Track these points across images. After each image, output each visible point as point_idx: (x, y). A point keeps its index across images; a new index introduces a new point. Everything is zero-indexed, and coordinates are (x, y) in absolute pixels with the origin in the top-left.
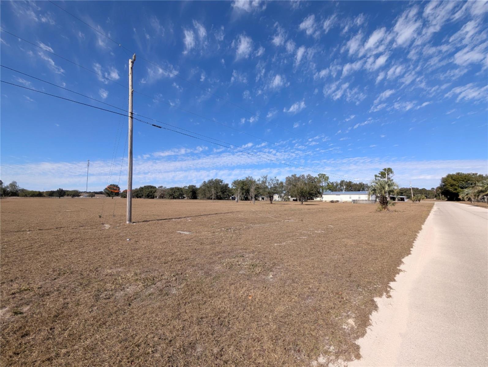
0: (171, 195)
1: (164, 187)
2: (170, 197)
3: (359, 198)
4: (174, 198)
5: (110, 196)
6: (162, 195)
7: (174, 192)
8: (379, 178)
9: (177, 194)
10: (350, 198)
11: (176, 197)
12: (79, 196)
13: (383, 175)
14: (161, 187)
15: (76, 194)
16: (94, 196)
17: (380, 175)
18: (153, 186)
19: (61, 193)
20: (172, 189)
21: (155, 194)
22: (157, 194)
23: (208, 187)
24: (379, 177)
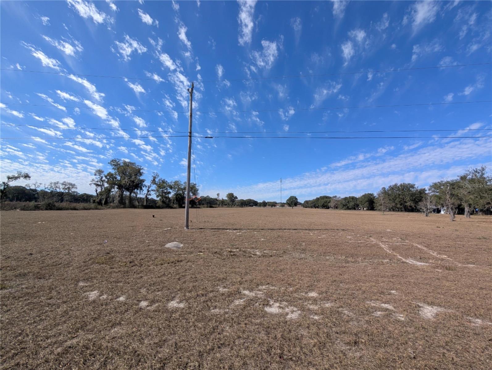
0: (344, 205)
1: (338, 197)
2: (343, 207)
4: (348, 208)
5: (290, 206)
6: (337, 206)
7: (348, 202)
9: (351, 204)
11: (350, 207)
12: (275, 206)
14: (335, 197)
15: (273, 204)
16: (284, 206)
18: (328, 197)
19: (264, 203)
20: (346, 199)
21: (329, 204)
22: (331, 204)
23: (389, 195)
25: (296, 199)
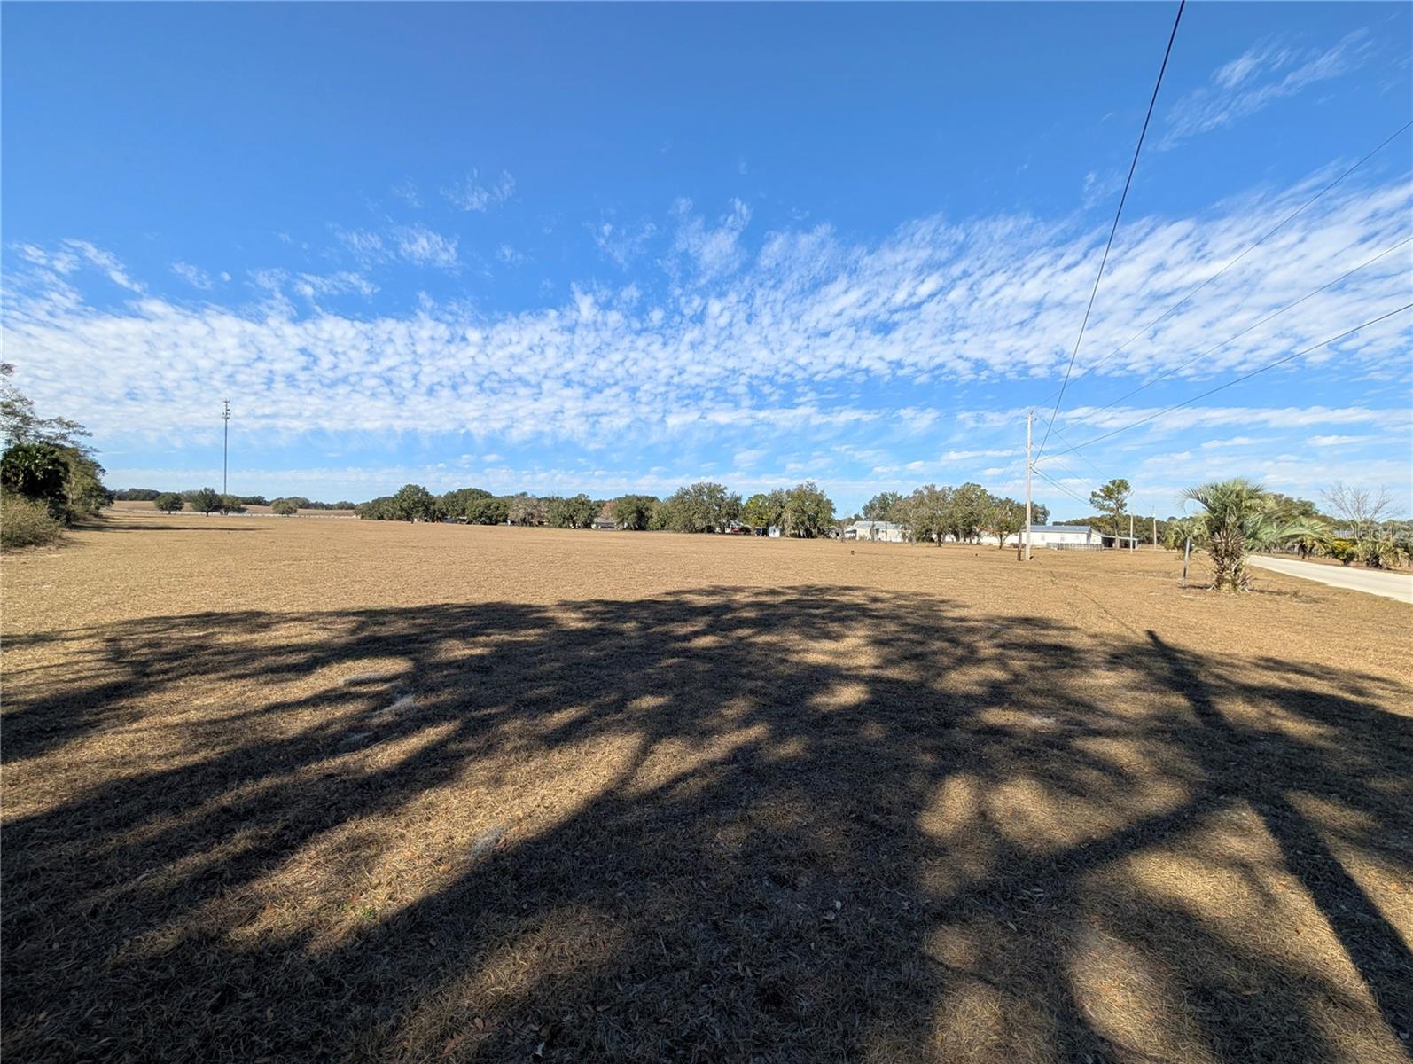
3: (1062, 539)
8: (1100, 500)
10: (1043, 539)
13: (1109, 493)
17: (1102, 494)
19: (211, 502)
24: (1099, 496)
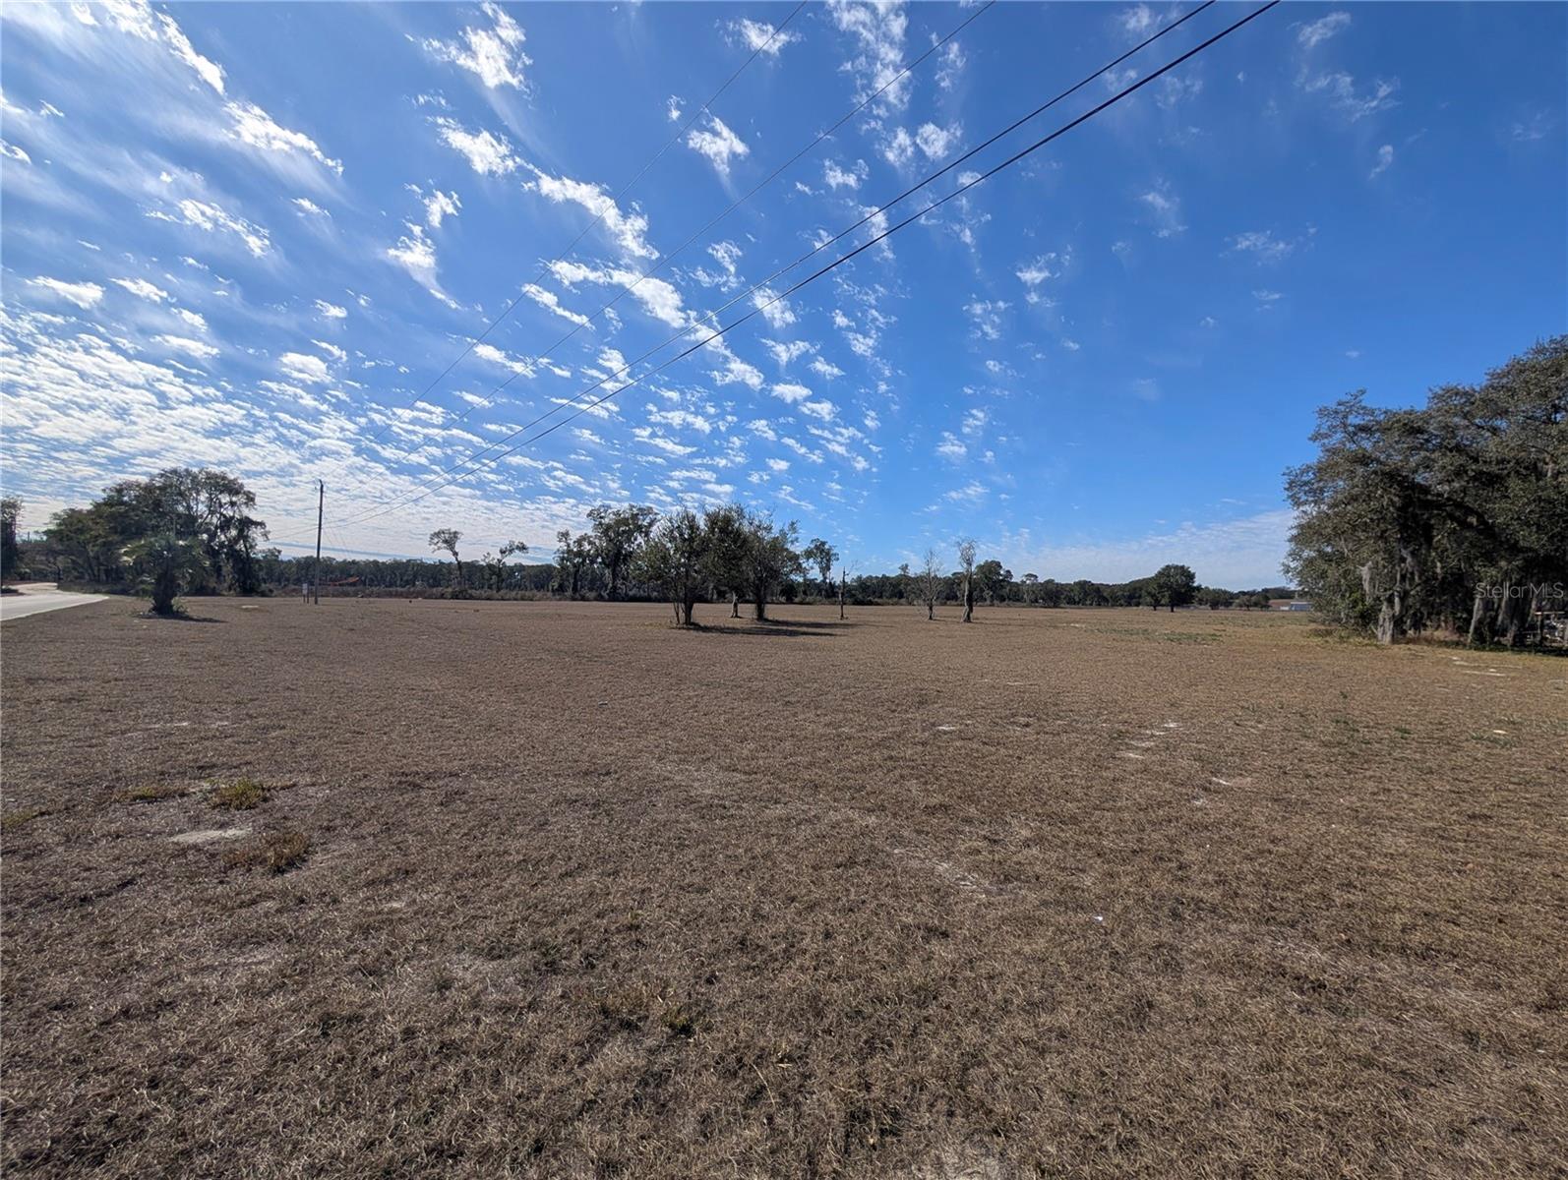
25: (1191, 577)
